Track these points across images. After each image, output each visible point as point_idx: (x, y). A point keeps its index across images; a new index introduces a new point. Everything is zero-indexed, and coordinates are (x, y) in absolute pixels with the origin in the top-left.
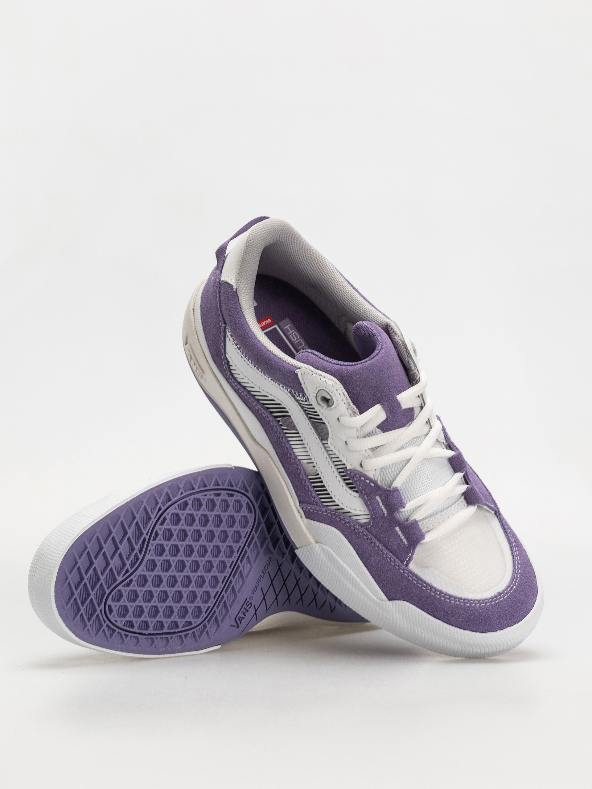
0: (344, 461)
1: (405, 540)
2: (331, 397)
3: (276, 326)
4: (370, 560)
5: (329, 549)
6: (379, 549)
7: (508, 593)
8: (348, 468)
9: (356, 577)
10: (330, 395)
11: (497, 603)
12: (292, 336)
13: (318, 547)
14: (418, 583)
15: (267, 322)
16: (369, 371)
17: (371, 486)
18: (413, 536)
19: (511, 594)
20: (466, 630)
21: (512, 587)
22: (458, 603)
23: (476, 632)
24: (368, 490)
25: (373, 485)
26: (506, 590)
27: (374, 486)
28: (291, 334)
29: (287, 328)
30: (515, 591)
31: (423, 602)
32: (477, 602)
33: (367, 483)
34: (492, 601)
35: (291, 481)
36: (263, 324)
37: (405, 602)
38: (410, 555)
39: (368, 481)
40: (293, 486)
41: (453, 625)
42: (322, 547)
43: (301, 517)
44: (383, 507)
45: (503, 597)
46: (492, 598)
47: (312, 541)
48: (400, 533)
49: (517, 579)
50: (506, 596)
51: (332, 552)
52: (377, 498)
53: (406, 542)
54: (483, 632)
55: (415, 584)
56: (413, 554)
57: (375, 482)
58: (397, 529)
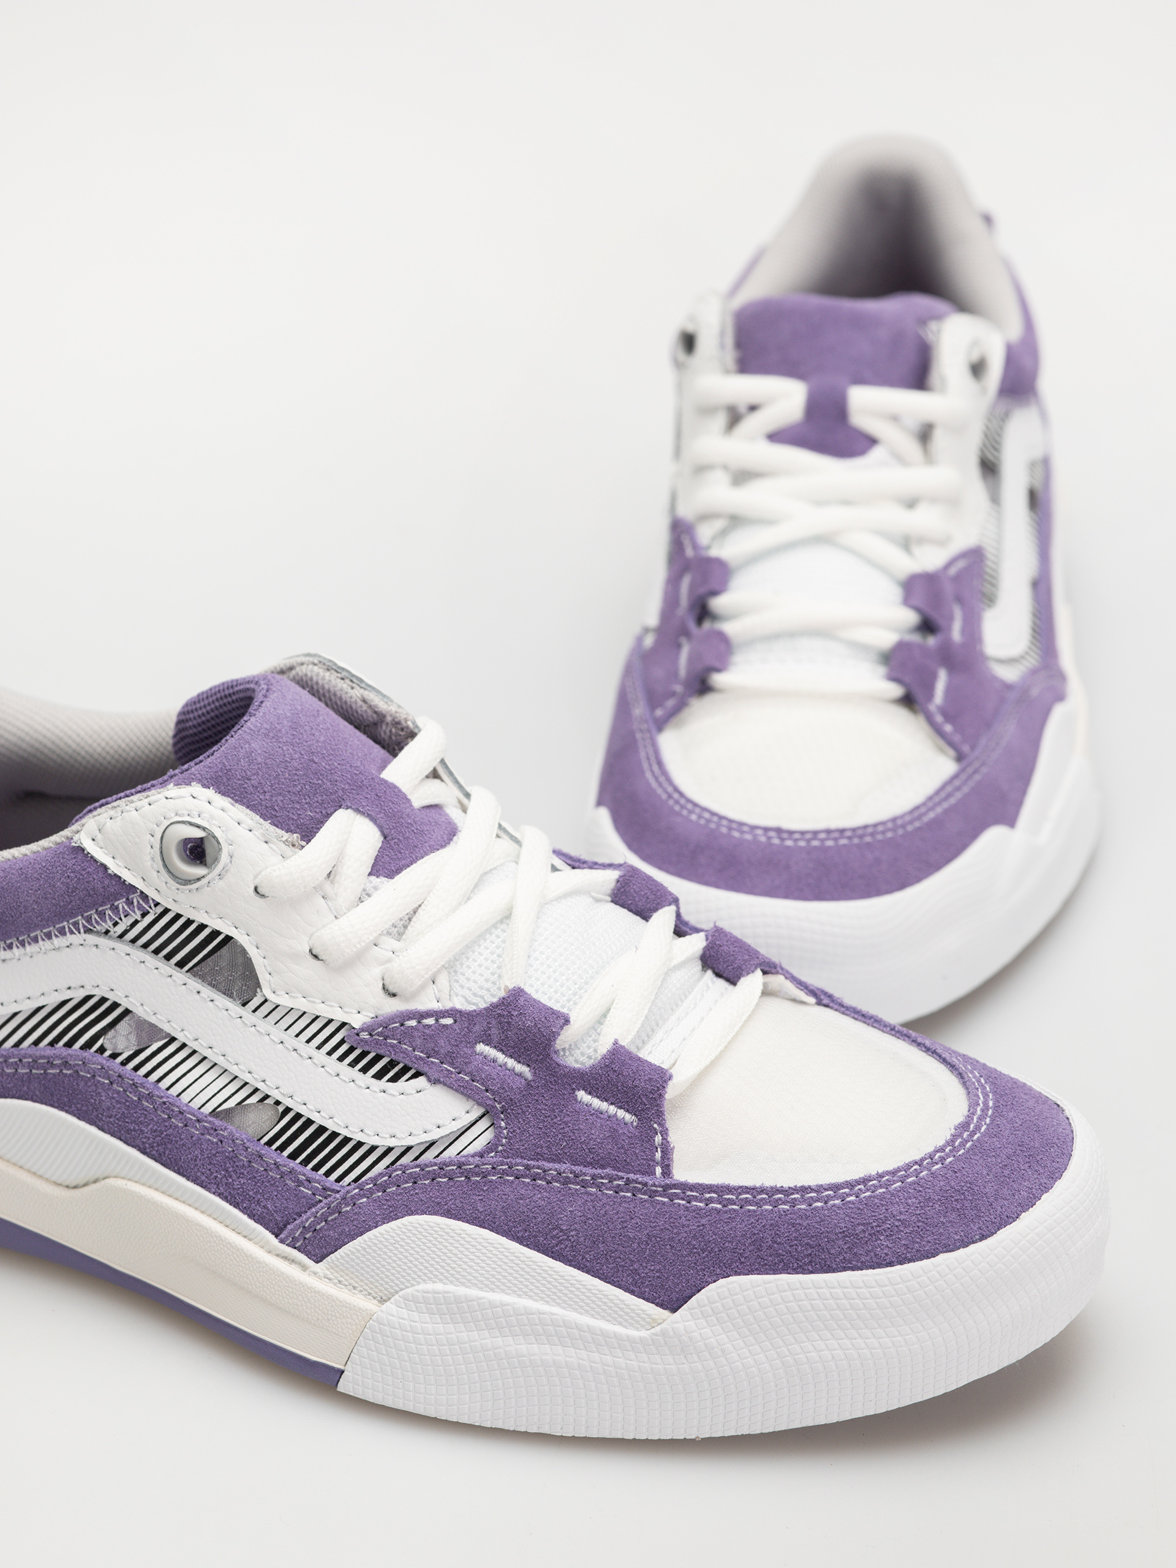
0: (340, 1017)
1: (621, 1113)
2: (204, 829)
4: (557, 1227)
5: (429, 1286)
6: (566, 1182)
8: (357, 1025)
9: (545, 1308)
10: (198, 826)
11: (972, 1150)
13: (394, 1307)
14: (726, 1203)
16: (266, 735)
17: (445, 1026)
18: (637, 1083)
20: (934, 1255)
22: (868, 1194)
23: (965, 1245)
24: (444, 1046)
25: (448, 1021)
27: (455, 1021)
31: (770, 1247)
32: (916, 1167)
33: (429, 1026)
34: (955, 1149)
35: (220, 1195)
37: (721, 1282)
38: (658, 1139)
39: (430, 1021)
40: (236, 1205)
41: (890, 1264)
42: (405, 1299)
43: (304, 1268)
44: (511, 1063)
45: (978, 1128)
47: (371, 1305)
48: (596, 1103)
51: (439, 1287)
52: (481, 1047)
53: (628, 1117)
54: (983, 1237)
55: (718, 1211)
56: (665, 1133)
57: (452, 1013)
58: (581, 1095)
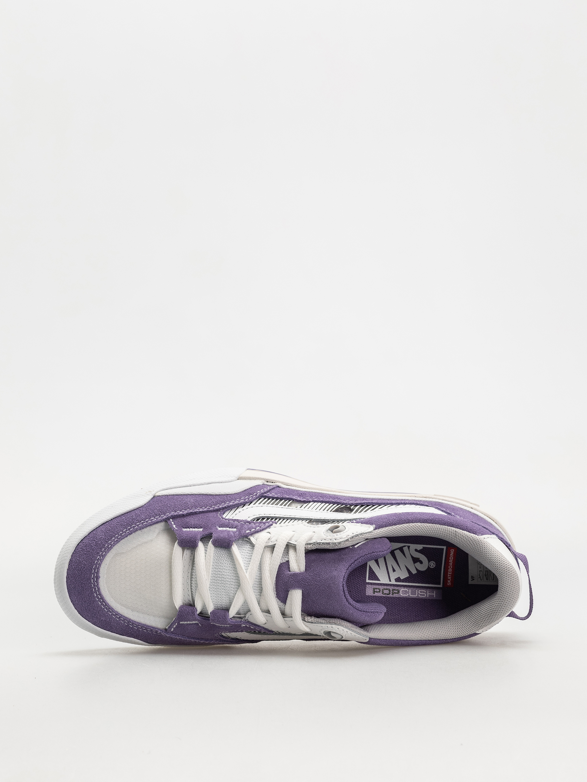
3: (441, 586)
7: (94, 585)
11: (92, 569)
12: (424, 592)
15: (449, 581)
19: (91, 588)
21: (96, 593)
26: (97, 585)
28: (427, 592)
29: (434, 593)
30: (92, 593)
34: (96, 566)
36: (449, 577)
45: (93, 579)
46: (98, 569)
49: (101, 602)
50: (93, 581)
